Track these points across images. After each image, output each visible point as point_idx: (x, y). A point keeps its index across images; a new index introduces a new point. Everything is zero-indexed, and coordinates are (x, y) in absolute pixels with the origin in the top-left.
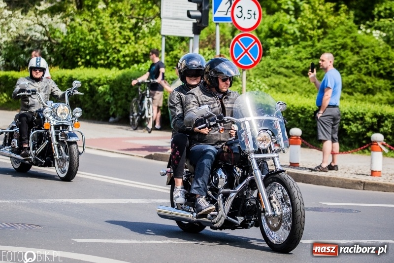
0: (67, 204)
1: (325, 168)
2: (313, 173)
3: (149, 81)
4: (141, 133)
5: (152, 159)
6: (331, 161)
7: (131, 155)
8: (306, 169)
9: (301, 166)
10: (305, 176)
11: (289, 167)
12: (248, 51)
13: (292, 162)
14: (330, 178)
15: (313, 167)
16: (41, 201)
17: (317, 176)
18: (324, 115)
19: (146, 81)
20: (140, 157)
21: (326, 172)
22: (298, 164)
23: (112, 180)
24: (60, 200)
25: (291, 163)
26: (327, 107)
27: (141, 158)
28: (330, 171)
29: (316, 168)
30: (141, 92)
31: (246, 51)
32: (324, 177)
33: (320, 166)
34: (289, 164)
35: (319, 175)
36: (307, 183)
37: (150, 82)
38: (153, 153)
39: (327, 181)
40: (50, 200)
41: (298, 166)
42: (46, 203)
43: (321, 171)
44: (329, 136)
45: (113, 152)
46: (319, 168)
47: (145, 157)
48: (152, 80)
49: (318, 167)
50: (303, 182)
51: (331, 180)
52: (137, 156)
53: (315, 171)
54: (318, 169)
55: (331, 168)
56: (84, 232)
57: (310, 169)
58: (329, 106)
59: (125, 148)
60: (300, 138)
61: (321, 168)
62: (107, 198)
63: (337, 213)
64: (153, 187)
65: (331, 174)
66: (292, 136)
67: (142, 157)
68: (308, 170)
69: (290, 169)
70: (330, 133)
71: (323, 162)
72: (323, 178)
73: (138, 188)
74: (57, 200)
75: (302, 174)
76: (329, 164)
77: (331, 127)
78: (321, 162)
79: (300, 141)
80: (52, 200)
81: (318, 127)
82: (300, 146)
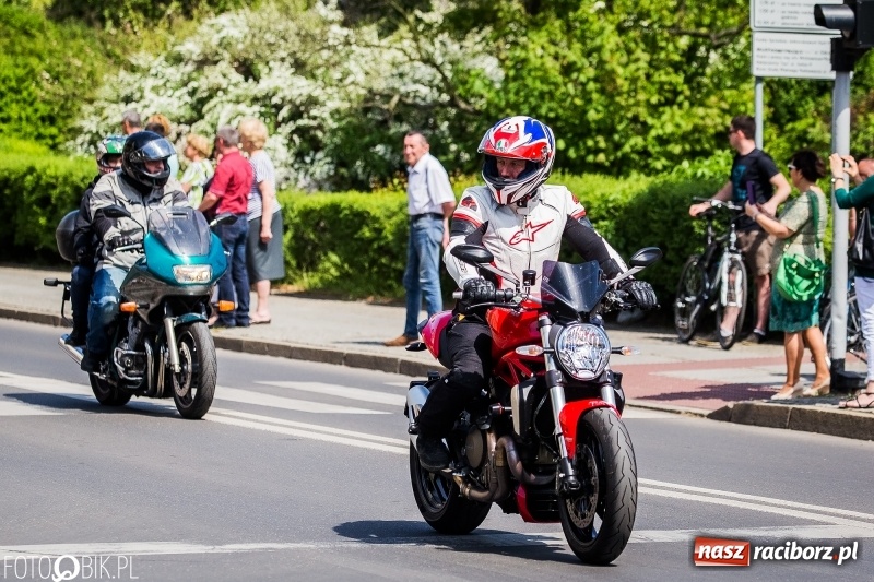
5: (729, 420)
7: (671, 411)
20: (696, 414)
27: (698, 420)
38: (731, 404)
47: (711, 416)
52: (687, 413)
59: (657, 393)
64: (719, 496)
67: (702, 416)
73: (676, 500)
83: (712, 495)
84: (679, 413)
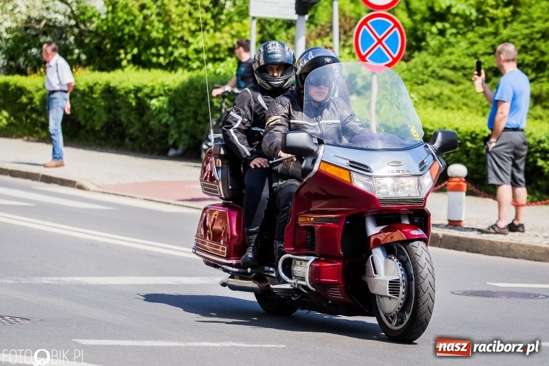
0: (80, 286)
1: (504, 228)
2: (484, 237)
6: (513, 217)
8: (473, 229)
9: (466, 226)
10: (471, 240)
11: (446, 227)
12: (383, 42)
13: (452, 219)
14: (511, 244)
15: (484, 227)
16: (38, 280)
17: (489, 241)
18: (498, 143)
21: (506, 234)
22: (460, 221)
23: (158, 247)
24: (70, 279)
25: (449, 221)
26: (503, 131)
28: (511, 234)
29: (489, 229)
31: (380, 41)
32: (501, 243)
33: (496, 225)
34: (447, 223)
35: (492, 240)
36: (473, 252)
39: (506, 250)
40: (53, 278)
41: (460, 226)
42: (45, 284)
43: (497, 233)
44: (506, 178)
45: (169, 204)
46: (494, 229)
49: (492, 227)
50: (467, 251)
51: (512, 247)
53: (487, 233)
54: (492, 230)
55: (513, 228)
56: (97, 329)
57: (480, 230)
58: (506, 129)
59: (189, 198)
60: (464, 180)
61: (496, 228)
63: (512, 300)
65: (512, 238)
66: (452, 177)
68: (476, 232)
69: (447, 230)
70: (509, 173)
71: (499, 218)
72: (499, 245)
74: (64, 279)
75: (467, 238)
76: (510, 222)
77: (511, 163)
78: (497, 219)
79: (465, 185)
80: (56, 279)
81: (489, 163)
82: (464, 194)
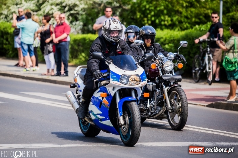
3: (209, 40)
4: (202, 86)
5: (213, 107)
7: (194, 104)
19: (207, 40)
20: (202, 105)
30: (202, 50)
37: (211, 40)
38: (214, 103)
47: (207, 106)
48: (212, 39)
52: (199, 105)
62: (176, 142)
64: (216, 132)
67: (204, 106)
73: (203, 133)
83: (214, 131)
84: (197, 105)
